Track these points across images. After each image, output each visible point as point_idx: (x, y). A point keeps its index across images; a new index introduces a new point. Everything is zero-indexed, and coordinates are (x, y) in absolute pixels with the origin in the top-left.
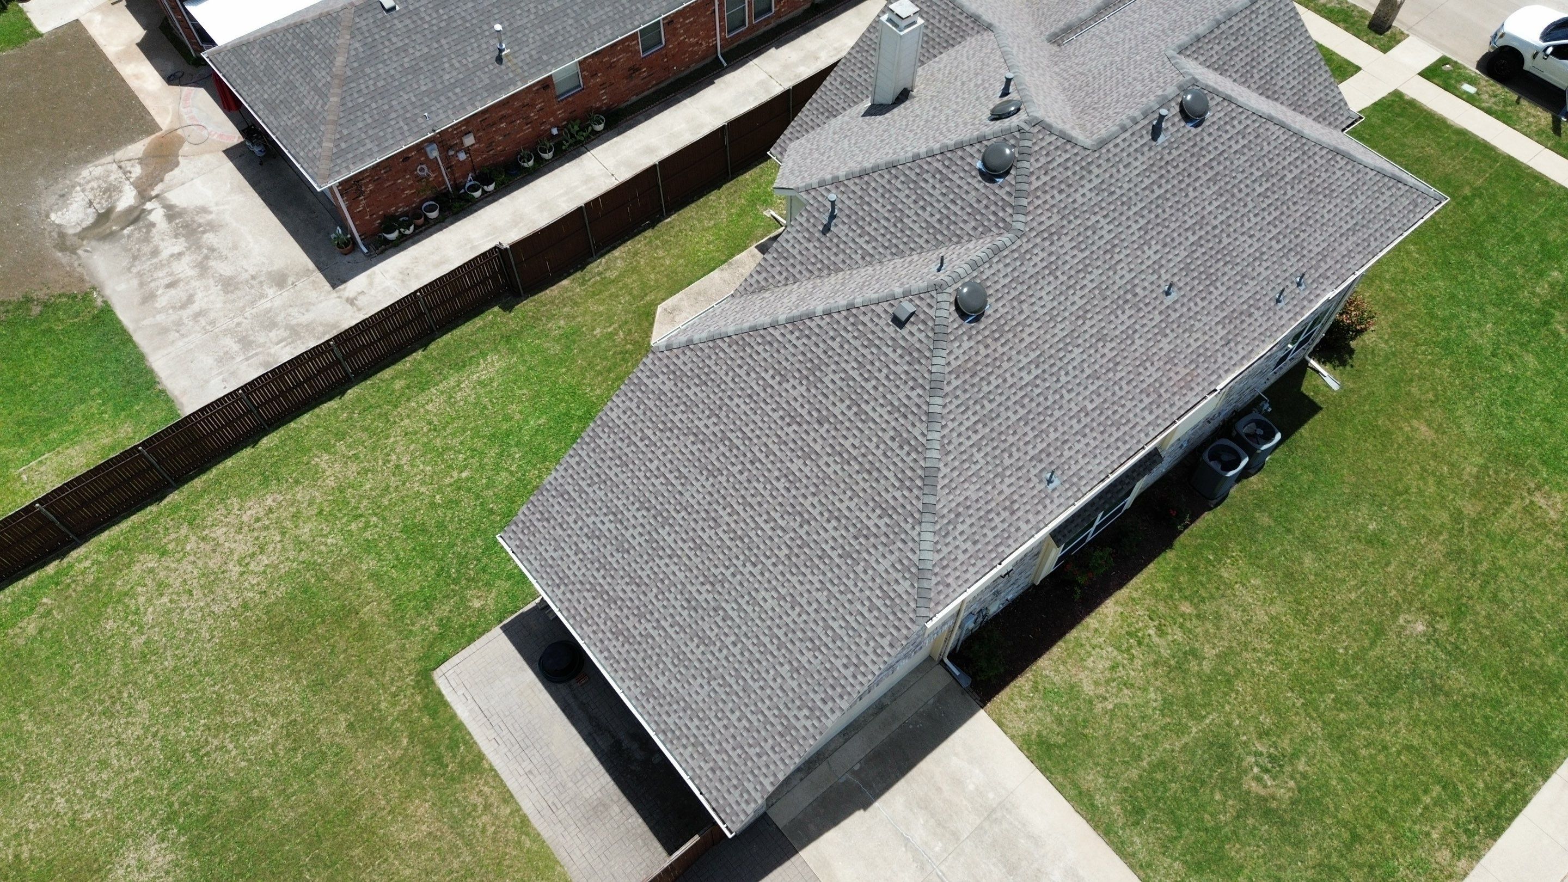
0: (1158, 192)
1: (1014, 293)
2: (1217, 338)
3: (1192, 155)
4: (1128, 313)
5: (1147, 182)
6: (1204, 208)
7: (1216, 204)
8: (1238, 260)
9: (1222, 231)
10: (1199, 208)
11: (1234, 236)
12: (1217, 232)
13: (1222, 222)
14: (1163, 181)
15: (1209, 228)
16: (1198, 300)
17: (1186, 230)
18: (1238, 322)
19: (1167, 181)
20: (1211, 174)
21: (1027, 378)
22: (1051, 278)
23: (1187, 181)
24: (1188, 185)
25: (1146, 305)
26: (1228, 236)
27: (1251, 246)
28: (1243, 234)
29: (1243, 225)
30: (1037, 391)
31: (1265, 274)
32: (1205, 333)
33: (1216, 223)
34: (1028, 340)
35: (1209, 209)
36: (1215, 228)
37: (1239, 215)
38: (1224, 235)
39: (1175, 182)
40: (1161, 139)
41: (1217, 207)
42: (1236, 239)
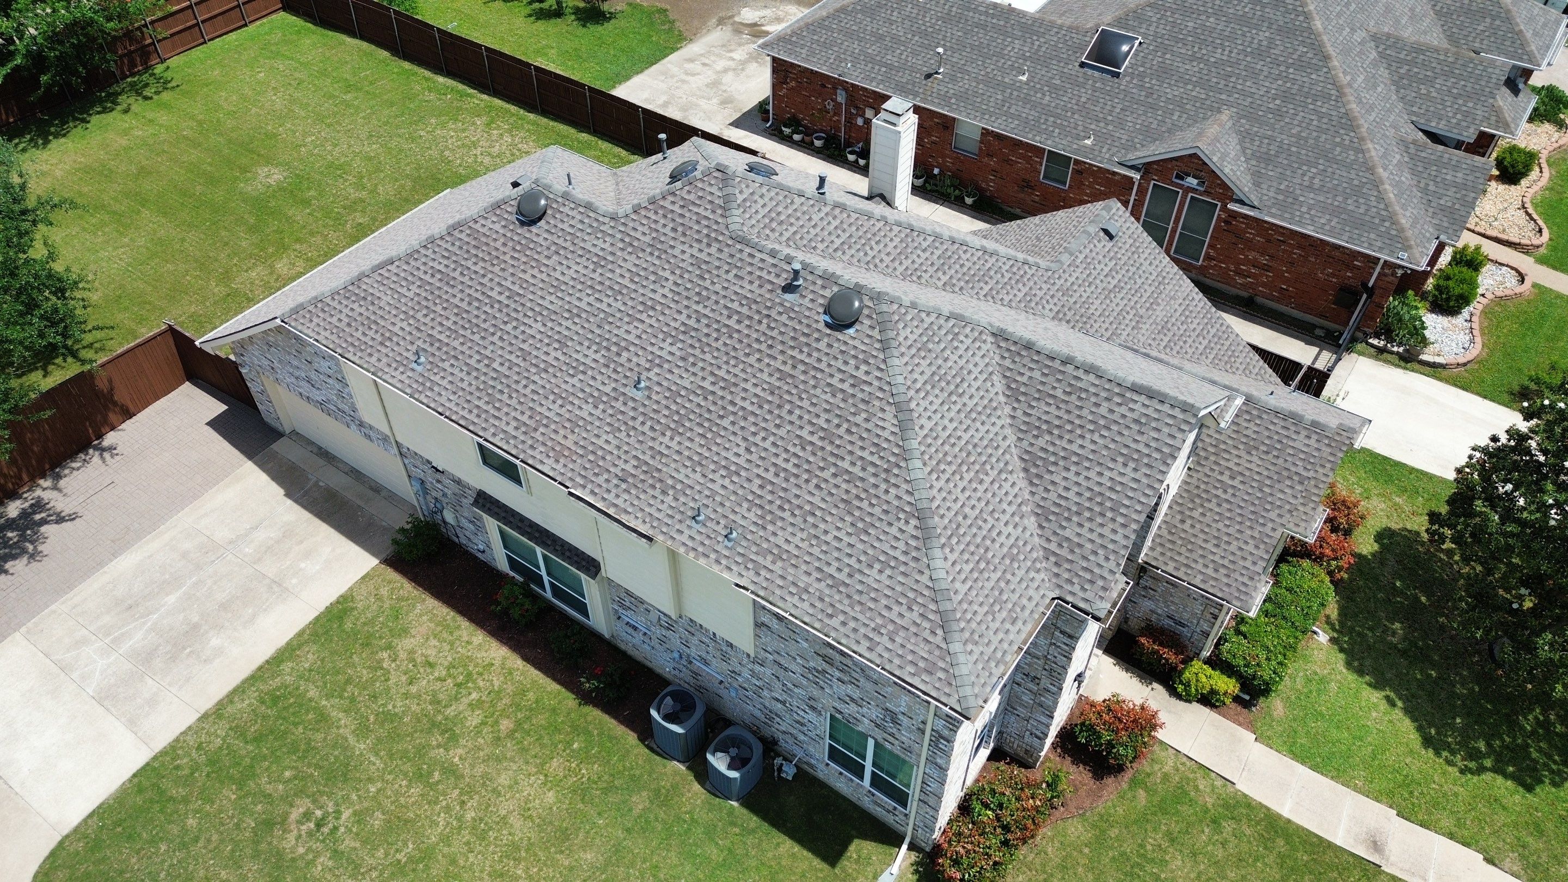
0: (732, 323)
1: (560, 241)
2: (620, 463)
3: (793, 338)
4: (597, 357)
5: (735, 306)
6: (746, 380)
7: (758, 391)
8: (714, 448)
9: (734, 414)
10: (743, 376)
11: (736, 429)
12: (730, 408)
13: (743, 408)
14: (747, 322)
15: (729, 397)
16: (649, 423)
17: (712, 373)
18: (650, 481)
19: (749, 327)
20: (787, 369)
21: (494, 294)
22: (591, 267)
23: (763, 347)
24: (759, 351)
25: (615, 371)
26: (733, 423)
27: (739, 455)
28: (745, 439)
29: (754, 434)
30: (487, 309)
31: (716, 487)
32: (619, 448)
33: (738, 400)
34: (527, 277)
35: (748, 386)
36: (733, 403)
37: (763, 425)
38: (731, 418)
39: (755, 336)
40: (788, 296)
41: (756, 395)
42: (735, 434)
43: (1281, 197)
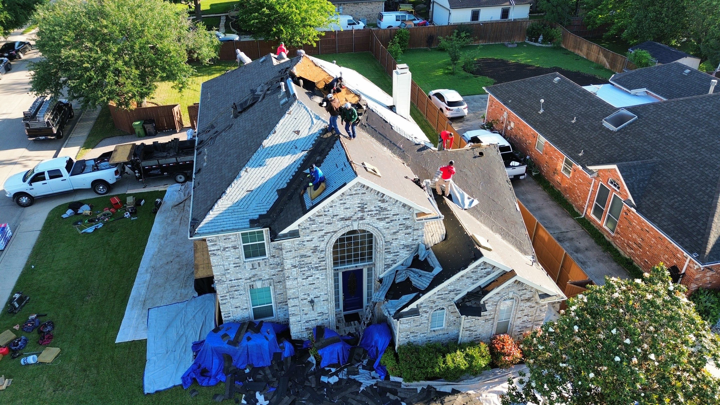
43: (652, 206)
